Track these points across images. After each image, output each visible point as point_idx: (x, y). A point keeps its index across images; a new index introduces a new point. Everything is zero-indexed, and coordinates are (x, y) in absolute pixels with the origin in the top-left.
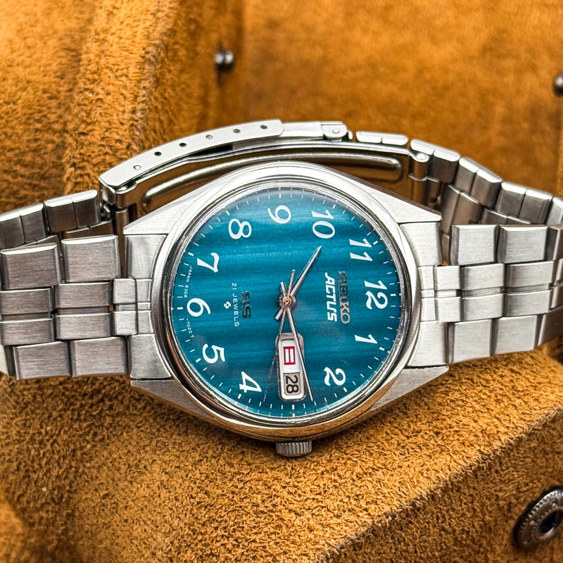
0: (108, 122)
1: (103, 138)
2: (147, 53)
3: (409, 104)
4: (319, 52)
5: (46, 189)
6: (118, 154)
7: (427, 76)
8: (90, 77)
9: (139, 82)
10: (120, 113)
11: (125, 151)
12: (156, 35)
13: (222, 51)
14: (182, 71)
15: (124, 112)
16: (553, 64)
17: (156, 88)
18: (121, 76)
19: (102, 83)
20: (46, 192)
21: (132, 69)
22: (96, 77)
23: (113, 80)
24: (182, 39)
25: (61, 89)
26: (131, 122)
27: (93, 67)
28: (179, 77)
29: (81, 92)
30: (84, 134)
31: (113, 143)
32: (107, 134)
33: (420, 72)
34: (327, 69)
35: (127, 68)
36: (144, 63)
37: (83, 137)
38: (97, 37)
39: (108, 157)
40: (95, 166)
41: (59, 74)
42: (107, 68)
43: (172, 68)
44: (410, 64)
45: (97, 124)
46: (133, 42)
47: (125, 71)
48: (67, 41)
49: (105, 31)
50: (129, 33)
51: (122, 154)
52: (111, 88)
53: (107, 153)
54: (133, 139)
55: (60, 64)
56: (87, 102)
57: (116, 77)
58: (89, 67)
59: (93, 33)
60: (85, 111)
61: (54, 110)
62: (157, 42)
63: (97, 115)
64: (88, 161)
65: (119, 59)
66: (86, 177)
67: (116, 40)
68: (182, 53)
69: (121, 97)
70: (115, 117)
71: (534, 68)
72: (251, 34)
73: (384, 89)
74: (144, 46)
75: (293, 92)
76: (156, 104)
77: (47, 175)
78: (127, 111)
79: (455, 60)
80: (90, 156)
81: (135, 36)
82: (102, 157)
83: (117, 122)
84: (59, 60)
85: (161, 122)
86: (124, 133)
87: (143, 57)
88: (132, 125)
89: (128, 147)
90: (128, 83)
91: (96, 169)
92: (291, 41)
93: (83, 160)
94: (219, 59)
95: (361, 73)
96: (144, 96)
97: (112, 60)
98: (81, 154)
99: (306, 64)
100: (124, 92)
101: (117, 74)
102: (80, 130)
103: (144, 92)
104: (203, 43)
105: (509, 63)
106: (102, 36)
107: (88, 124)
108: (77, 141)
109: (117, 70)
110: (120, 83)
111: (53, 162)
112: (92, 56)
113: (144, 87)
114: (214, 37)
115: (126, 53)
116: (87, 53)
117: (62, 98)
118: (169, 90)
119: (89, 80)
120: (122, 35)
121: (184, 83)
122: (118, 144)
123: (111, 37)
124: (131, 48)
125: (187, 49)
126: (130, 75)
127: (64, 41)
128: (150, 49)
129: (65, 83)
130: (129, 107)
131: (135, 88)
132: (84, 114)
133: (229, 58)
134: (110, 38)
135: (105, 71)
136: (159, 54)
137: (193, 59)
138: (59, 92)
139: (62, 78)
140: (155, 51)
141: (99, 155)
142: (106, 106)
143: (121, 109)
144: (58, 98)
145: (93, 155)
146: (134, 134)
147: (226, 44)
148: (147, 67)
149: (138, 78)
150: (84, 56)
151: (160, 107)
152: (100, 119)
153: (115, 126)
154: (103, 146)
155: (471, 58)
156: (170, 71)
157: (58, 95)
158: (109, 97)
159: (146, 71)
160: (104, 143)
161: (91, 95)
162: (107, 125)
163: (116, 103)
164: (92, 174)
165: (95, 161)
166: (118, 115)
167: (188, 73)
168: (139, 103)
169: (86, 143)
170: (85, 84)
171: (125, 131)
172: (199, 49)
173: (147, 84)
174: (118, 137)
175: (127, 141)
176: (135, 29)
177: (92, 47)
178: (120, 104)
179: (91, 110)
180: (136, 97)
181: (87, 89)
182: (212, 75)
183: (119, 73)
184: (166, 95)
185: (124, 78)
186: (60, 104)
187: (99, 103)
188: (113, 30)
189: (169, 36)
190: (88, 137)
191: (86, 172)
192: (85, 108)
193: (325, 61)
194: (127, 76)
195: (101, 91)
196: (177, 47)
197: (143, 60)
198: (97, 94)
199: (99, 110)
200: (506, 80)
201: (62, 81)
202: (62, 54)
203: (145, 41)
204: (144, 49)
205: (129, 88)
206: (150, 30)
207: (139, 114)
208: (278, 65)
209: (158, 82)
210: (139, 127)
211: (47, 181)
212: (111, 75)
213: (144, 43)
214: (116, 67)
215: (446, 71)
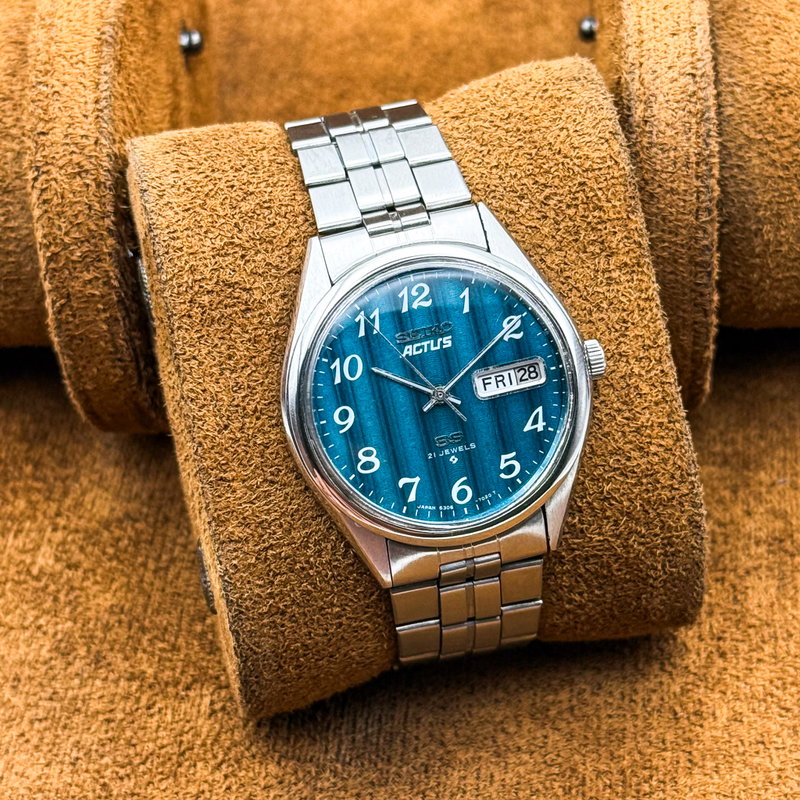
0: (69, 116)
1: (66, 136)
2: (103, 33)
3: (408, 75)
4: (298, 27)
5: (11, 204)
6: (86, 151)
7: (426, 41)
8: (42, 68)
9: (98, 67)
10: (82, 105)
11: (94, 147)
12: (110, 12)
13: (185, 31)
14: (145, 53)
15: (86, 103)
16: (565, 13)
17: (119, 72)
18: (77, 63)
19: (56, 74)
20: (11, 208)
21: (89, 54)
22: (48, 67)
23: (68, 69)
24: (140, 16)
25: (14, 88)
26: (96, 113)
27: (43, 57)
28: (142, 60)
29: (34, 87)
30: (43, 133)
31: (79, 140)
32: (70, 130)
33: (417, 37)
34: (310, 46)
35: (83, 54)
36: (101, 45)
37: (42, 137)
38: (43, 22)
39: (74, 156)
40: (61, 168)
41: (9, 71)
42: (60, 55)
43: (134, 49)
44: (404, 29)
45: (57, 120)
46: (86, 23)
47: (80, 57)
48: (13, 33)
49: (51, 15)
50: (79, 14)
51: (90, 151)
52: (67, 77)
53: (73, 152)
54: (101, 133)
55: (9, 60)
56: (41, 97)
57: (72, 64)
58: (39, 58)
59: (37, 19)
60: (42, 108)
61: (9, 113)
62: (113, 20)
63: (57, 110)
64: (52, 164)
65: (71, 45)
66: (53, 183)
67: (66, 23)
68: (142, 32)
69: (81, 87)
70: (76, 110)
71: (545, 21)
72: (216, 11)
73: (377, 62)
74: (99, 26)
75: (273, 75)
76: (121, 91)
77: (10, 188)
78: (89, 101)
79: (454, 20)
80: (54, 158)
81: (86, 17)
82: (69, 157)
83: (80, 115)
84: (7, 55)
85: (130, 111)
86: (90, 127)
87: (99, 39)
88: (98, 117)
89: (96, 143)
90: (85, 70)
91: (63, 171)
92: (263, 16)
93: (47, 164)
94: (184, 41)
95: (349, 46)
96: (106, 82)
97: (64, 47)
98: (44, 157)
99: (284, 42)
100: (83, 80)
101: (72, 61)
102: (39, 130)
103: (105, 78)
104: (165, 21)
105: (516, 17)
106: (48, 21)
107: (47, 122)
108: (36, 142)
109: (71, 58)
110: (78, 71)
111: (16, 173)
112: (40, 45)
113: (105, 73)
114: (175, 14)
115: (79, 37)
116: (33, 42)
117: (17, 98)
118: (134, 75)
119: (41, 72)
120: (71, 18)
121: (149, 67)
122: (84, 140)
123: (59, 21)
124: (84, 30)
125: (147, 27)
126: (87, 61)
127: (10, 34)
128: (107, 28)
129: (18, 81)
130: (92, 97)
131: (95, 75)
132: (40, 111)
133: (196, 38)
134: (57, 21)
135: (59, 59)
136: (117, 33)
137: (155, 39)
138: (12, 92)
139: (14, 76)
140: (111, 30)
141: (65, 155)
142: (65, 99)
143: (83, 100)
144: (12, 99)
145: (57, 156)
146: (101, 127)
147: (189, 24)
148: (105, 49)
149: (97, 63)
150: (31, 47)
151: (126, 94)
152: (59, 114)
153: (77, 120)
154: (67, 144)
155: (473, 15)
156: (131, 53)
157: (12, 96)
158: (67, 88)
159: (104, 54)
160: (68, 141)
161: (45, 89)
162: (69, 120)
163: (76, 94)
164: (59, 178)
165: (61, 163)
166: (80, 107)
167: (152, 55)
168: (102, 92)
169: (48, 143)
170: (36, 77)
171: (91, 124)
172: (160, 27)
173: (107, 68)
174: (83, 133)
175: (94, 135)
176: (86, 9)
177: (38, 36)
178: (80, 94)
179: (47, 105)
180: (97, 84)
181: (40, 83)
182: (179, 59)
183: (75, 60)
184: (131, 80)
185: (80, 65)
186: (15, 105)
187: (56, 97)
188: (60, 13)
189: (125, 12)
190: (49, 137)
191: (52, 176)
192: (41, 104)
193: (306, 36)
194: (84, 63)
195: (56, 83)
196: (136, 25)
197: (99, 43)
198: (53, 87)
199: (58, 104)
200: (514, 36)
201: (15, 79)
202: (9, 48)
203: (99, 20)
204: (99, 30)
205: (88, 75)
206: (103, 8)
207: (103, 103)
208: (253, 46)
209: (120, 65)
210: (106, 118)
211: (11, 196)
212: (65, 63)
213: (98, 23)
214: (70, 54)
215: (445, 34)
